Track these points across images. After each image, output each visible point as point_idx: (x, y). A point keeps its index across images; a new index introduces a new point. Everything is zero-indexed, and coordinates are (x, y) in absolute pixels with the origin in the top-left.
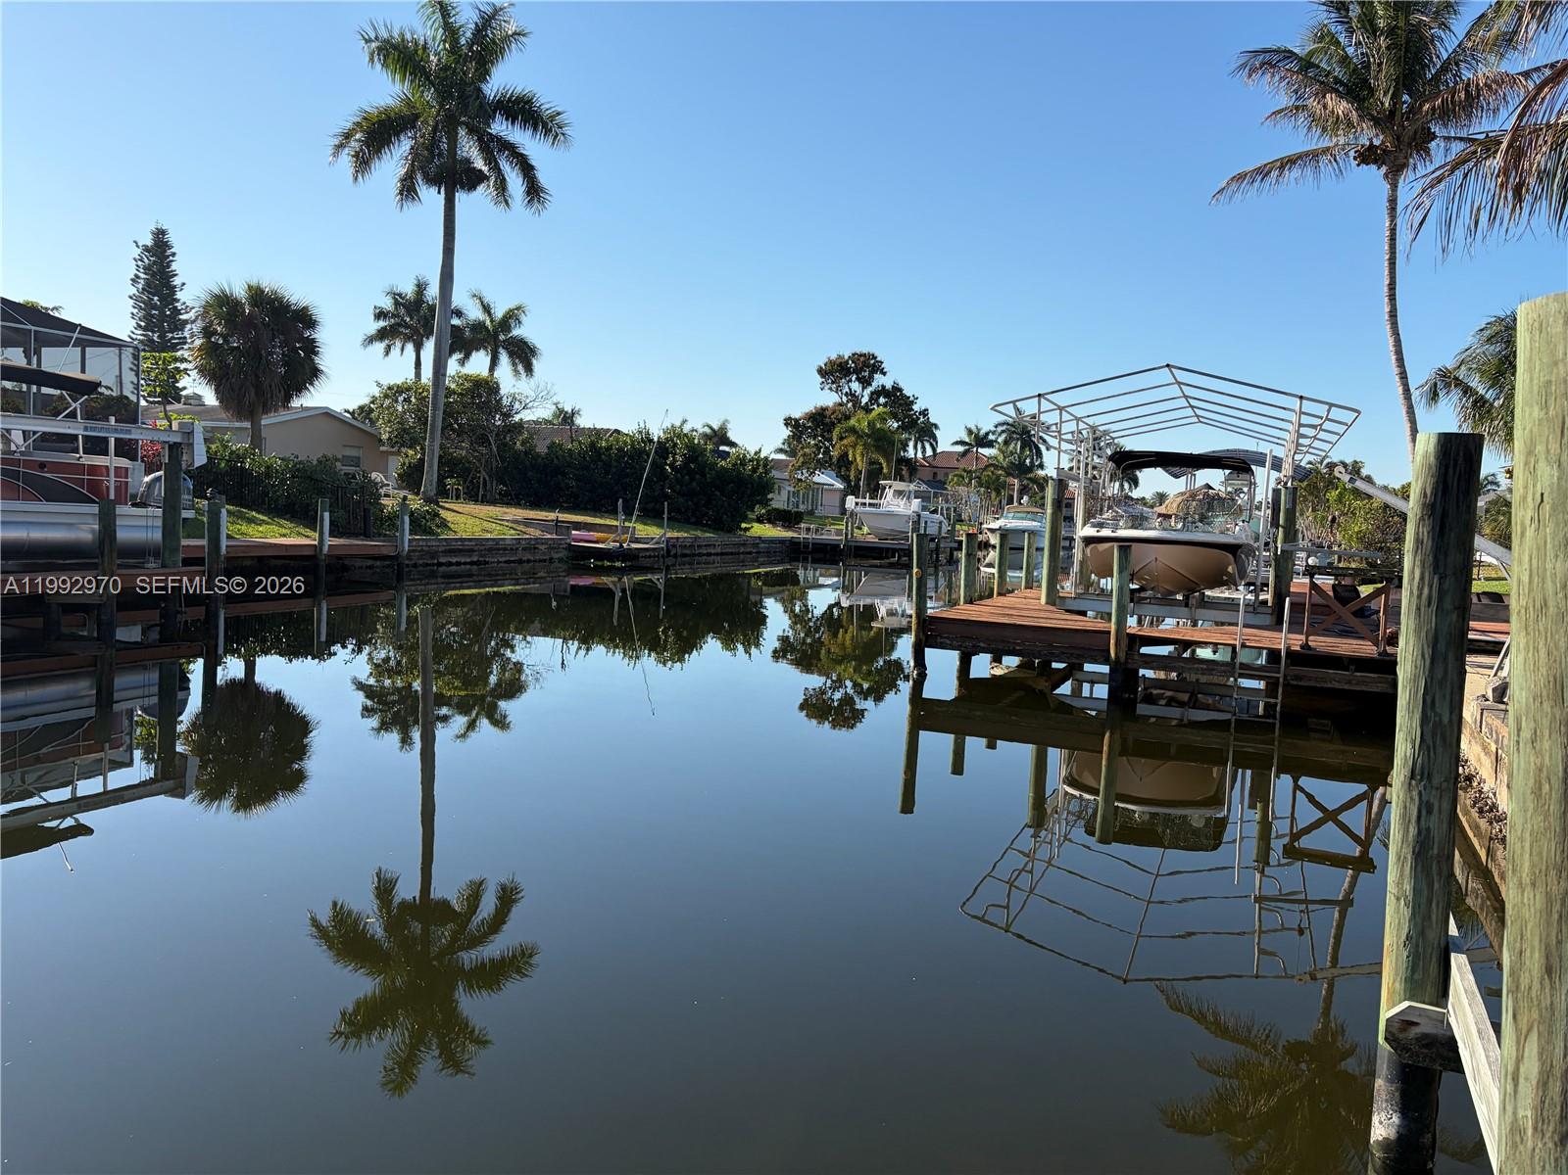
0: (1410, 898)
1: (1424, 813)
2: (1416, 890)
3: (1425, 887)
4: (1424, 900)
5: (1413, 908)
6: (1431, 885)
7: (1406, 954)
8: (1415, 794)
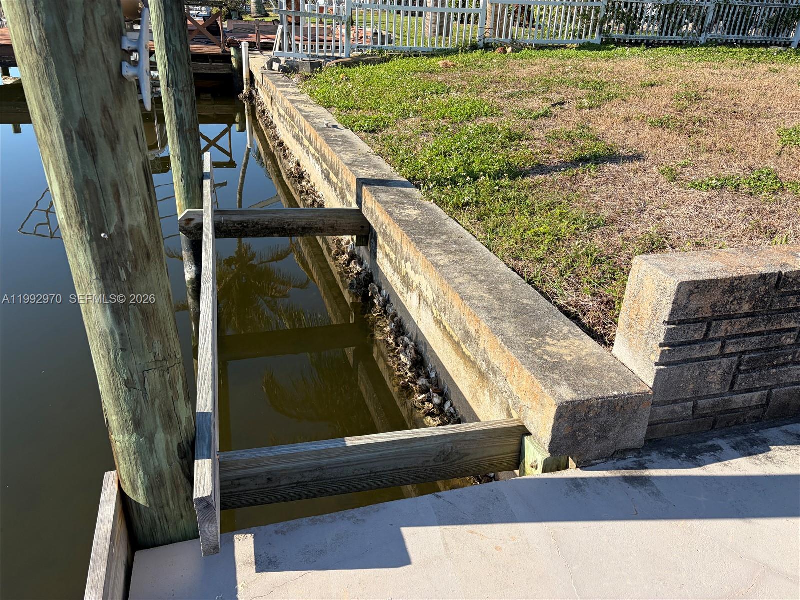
0: (180, 155)
1: (178, 106)
2: (182, 151)
3: (185, 148)
4: (186, 155)
5: (182, 160)
6: (188, 146)
7: (183, 185)
8: (171, 95)
